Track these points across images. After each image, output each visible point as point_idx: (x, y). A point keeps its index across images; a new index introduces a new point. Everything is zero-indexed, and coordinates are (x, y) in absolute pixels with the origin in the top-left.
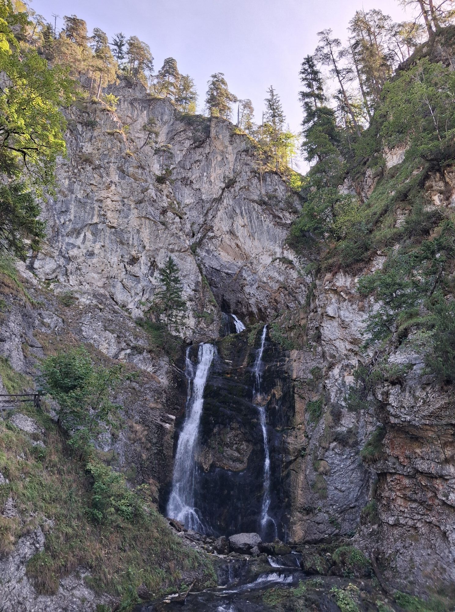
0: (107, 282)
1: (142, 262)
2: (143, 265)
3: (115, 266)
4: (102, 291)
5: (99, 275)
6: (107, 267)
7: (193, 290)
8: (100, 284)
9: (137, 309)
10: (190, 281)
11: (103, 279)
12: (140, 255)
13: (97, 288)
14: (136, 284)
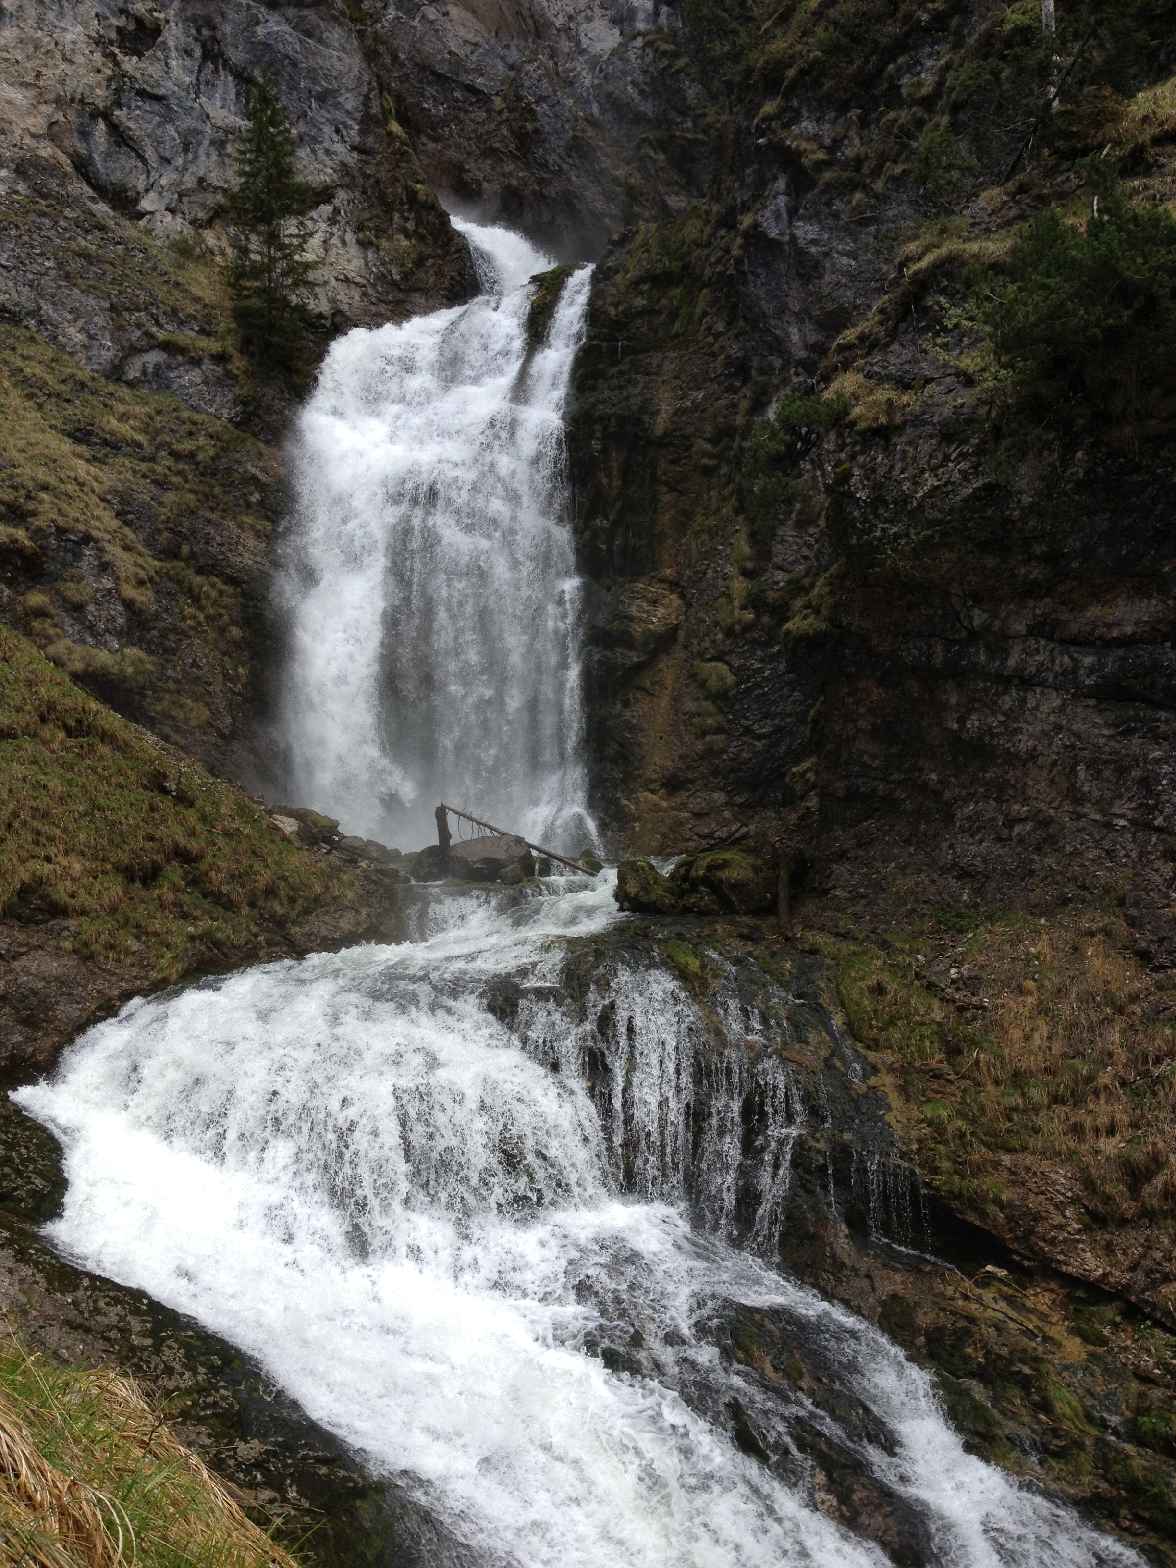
0: (59, 116)
1: (171, 43)
2: (174, 54)
3: (79, 59)
4: (46, 150)
5: (30, 93)
6: (50, 62)
7: (354, 148)
8: (37, 123)
9: (169, 217)
10: (339, 115)
11: (43, 108)
12: (162, 16)
13: (27, 140)
14: (159, 125)
